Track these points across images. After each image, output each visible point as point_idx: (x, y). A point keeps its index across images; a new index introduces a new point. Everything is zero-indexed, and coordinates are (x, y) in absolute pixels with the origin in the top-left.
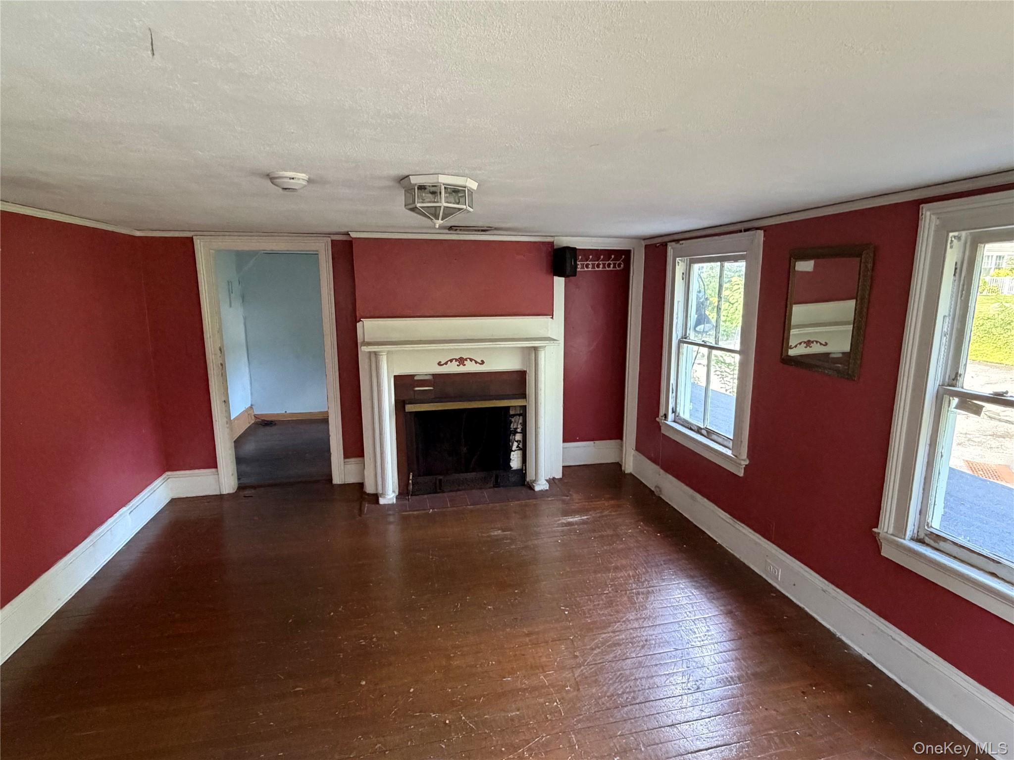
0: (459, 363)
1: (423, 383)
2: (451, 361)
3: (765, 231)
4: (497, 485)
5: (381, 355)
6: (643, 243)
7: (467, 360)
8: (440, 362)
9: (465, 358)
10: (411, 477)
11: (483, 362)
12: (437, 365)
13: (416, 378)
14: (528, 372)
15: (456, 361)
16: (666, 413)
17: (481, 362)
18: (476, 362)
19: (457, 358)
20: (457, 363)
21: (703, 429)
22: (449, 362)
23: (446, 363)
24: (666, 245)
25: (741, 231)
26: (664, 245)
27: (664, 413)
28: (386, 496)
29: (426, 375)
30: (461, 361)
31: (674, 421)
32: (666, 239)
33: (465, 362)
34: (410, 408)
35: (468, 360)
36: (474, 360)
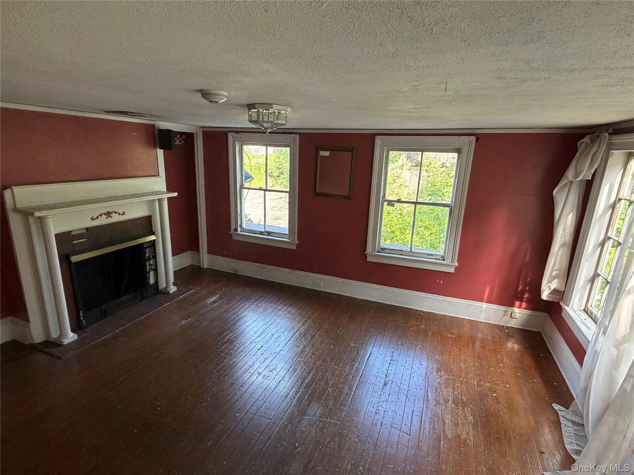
0: (107, 216)
1: (80, 236)
2: (101, 215)
3: (299, 135)
4: (143, 298)
5: (47, 218)
6: (201, 130)
7: (112, 213)
8: (93, 217)
9: (111, 211)
10: (81, 315)
11: (124, 213)
12: (91, 220)
13: (72, 234)
14: (153, 216)
15: (105, 215)
16: (236, 228)
17: (122, 213)
18: (119, 214)
19: (105, 212)
20: (106, 216)
21: (265, 232)
22: (100, 217)
23: (97, 218)
24: (227, 134)
25: (287, 133)
26: (226, 133)
27: (234, 228)
28: (68, 336)
29: (80, 229)
30: (108, 214)
31: (241, 232)
32: (228, 130)
33: (112, 215)
34: (75, 259)
35: (114, 213)
36: (118, 213)
